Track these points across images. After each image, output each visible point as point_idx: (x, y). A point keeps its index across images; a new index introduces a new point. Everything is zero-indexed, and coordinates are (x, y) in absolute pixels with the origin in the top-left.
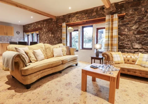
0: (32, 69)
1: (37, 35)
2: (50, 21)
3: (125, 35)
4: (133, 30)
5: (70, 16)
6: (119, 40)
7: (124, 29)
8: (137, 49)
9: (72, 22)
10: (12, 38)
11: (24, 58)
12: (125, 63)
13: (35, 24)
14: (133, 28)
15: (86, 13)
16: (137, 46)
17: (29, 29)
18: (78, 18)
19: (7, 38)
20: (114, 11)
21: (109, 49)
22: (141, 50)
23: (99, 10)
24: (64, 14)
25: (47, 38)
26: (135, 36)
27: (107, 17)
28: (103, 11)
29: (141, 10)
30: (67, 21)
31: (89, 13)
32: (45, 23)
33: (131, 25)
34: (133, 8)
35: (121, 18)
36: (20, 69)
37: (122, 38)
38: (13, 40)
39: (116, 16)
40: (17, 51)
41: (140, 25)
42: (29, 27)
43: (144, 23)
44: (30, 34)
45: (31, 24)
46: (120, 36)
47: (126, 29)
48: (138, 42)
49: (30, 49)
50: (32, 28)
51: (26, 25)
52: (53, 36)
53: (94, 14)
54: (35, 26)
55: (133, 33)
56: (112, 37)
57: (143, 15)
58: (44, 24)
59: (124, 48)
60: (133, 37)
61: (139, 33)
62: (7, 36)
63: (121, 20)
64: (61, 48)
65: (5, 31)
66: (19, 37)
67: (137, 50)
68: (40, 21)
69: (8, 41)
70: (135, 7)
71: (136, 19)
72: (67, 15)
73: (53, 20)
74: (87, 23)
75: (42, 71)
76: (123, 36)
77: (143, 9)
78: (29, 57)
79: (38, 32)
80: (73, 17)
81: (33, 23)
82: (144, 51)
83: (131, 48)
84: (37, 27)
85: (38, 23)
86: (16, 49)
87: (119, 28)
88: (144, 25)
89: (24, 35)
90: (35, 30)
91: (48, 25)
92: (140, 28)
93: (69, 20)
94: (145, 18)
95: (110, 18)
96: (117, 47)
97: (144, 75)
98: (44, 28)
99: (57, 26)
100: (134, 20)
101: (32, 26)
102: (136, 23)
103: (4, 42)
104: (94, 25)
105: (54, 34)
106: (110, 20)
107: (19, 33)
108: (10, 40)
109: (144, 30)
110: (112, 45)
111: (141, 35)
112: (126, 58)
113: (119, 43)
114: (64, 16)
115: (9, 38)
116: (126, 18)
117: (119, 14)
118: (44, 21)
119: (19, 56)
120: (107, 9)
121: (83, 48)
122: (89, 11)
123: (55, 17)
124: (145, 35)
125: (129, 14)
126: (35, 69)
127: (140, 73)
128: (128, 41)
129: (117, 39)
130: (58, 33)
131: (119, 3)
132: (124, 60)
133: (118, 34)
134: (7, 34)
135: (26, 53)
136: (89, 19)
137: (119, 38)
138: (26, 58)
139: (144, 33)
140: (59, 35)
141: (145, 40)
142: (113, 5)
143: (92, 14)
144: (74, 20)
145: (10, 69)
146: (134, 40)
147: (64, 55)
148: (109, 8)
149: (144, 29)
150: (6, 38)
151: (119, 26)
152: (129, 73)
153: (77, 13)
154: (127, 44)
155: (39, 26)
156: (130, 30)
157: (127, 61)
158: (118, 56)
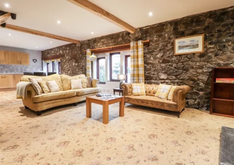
0: (42, 97)
1: (59, 63)
2: (73, 46)
3: (151, 64)
4: (158, 58)
5: (95, 40)
6: (145, 69)
7: (150, 57)
8: (163, 79)
9: (97, 49)
10: (27, 68)
11: (36, 87)
12: (147, 95)
13: (56, 50)
14: (158, 56)
15: (112, 38)
16: (163, 76)
17: (49, 55)
18: (103, 43)
19: (21, 68)
20: (139, 37)
21: (135, 81)
22: (167, 81)
23: (125, 34)
24: (89, 39)
25: (70, 67)
26: (160, 66)
27: (132, 44)
28: (129, 36)
29: (165, 37)
30: (93, 47)
31: (115, 38)
32: (68, 48)
33: (156, 53)
34: (157, 34)
35: (146, 45)
36: (32, 98)
37: (148, 67)
38: (28, 71)
39: (140, 43)
40: (30, 81)
41: (165, 53)
42: (48, 53)
43: (168, 50)
44: (50, 62)
45: (51, 50)
46: (146, 65)
47: (152, 58)
48: (163, 72)
49: (43, 80)
50: (53, 54)
51: (45, 51)
52: (76, 64)
53: (120, 39)
54: (56, 52)
55: (159, 62)
56: (138, 66)
57: (167, 41)
58: (66, 50)
59: (151, 78)
60: (159, 67)
61: (164, 61)
62: (21, 66)
63: (147, 47)
64: (80, 80)
65: (19, 59)
66: (36, 67)
67: (163, 81)
68: (62, 46)
69: (21, 72)
70: (159, 34)
71: (160, 46)
72: (92, 39)
73: (77, 45)
74: (113, 49)
75: (53, 101)
76: (150, 65)
77: (166, 35)
78: (42, 88)
79: (59, 60)
80: (99, 42)
81: (54, 48)
82: (170, 81)
83: (158, 79)
84: (58, 54)
85: (60, 48)
86: (29, 79)
87: (144, 56)
88: (168, 53)
89: (42, 64)
90: (56, 57)
91: (72, 52)
92: (164, 57)
93: (95, 46)
94: (169, 45)
95: (135, 45)
96: (144, 78)
97: (155, 105)
98: (67, 55)
99: (81, 53)
100: (159, 47)
101: (53, 52)
102: (160, 50)
103: (17, 73)
104: (121, 52)
105: (78, 63)
106: (135, 48)
107: (36, 60)
108: (25, 70)
109: (168, 59)
110: (138, 75)
111: (167, 64)
112: (148, 90)
113: (145, 73)
114: (88, 40)
115: (23, 68)
116: (151, 45)
117: (144, 40)
118: (66, 46)
119: (31, 85)
120: (133, 34)
121: (112, 80)
122: (115, 36)
123: (80, 41)
124: (170, 64)
125: (154, 41)
126: (46, 98)
127: (152, 104)
128: (154, 70)
129: (143, 69)
130: (83, 61)
131: (144, 28)
132: (146, 92)
133: (144, 62)
134: (20, 63)
135: (39, 83)
136: (115, 45)
137: (145, 67)
138: (39, 88)
139: (168, 62)
140: (84, 64)
141: (170, 70)
142: (138, 30)
143: (118, 40)
144: (99, 46)
145: (23, 97)
146: (160, 70)
147: (83, 88)
148: (135, 34)
149: (169, 57)
150: (19, 68)
151: (144, 54)
152: (142, 104)
153: (102, 38)
154: (153, 75)
155: (61, 52)
156: (155, 58)
157: (148, 93)
158: (139, 87)
